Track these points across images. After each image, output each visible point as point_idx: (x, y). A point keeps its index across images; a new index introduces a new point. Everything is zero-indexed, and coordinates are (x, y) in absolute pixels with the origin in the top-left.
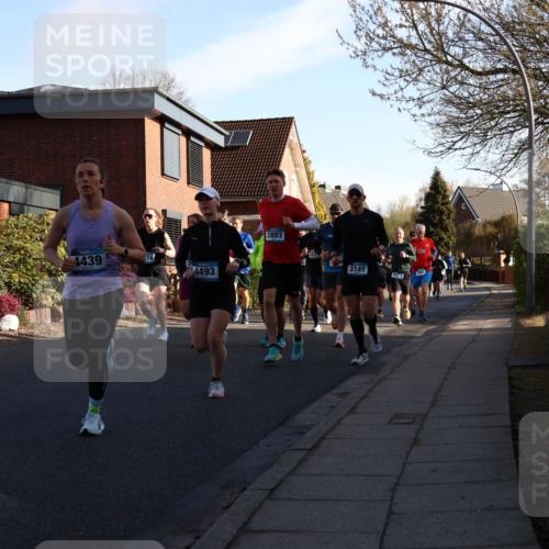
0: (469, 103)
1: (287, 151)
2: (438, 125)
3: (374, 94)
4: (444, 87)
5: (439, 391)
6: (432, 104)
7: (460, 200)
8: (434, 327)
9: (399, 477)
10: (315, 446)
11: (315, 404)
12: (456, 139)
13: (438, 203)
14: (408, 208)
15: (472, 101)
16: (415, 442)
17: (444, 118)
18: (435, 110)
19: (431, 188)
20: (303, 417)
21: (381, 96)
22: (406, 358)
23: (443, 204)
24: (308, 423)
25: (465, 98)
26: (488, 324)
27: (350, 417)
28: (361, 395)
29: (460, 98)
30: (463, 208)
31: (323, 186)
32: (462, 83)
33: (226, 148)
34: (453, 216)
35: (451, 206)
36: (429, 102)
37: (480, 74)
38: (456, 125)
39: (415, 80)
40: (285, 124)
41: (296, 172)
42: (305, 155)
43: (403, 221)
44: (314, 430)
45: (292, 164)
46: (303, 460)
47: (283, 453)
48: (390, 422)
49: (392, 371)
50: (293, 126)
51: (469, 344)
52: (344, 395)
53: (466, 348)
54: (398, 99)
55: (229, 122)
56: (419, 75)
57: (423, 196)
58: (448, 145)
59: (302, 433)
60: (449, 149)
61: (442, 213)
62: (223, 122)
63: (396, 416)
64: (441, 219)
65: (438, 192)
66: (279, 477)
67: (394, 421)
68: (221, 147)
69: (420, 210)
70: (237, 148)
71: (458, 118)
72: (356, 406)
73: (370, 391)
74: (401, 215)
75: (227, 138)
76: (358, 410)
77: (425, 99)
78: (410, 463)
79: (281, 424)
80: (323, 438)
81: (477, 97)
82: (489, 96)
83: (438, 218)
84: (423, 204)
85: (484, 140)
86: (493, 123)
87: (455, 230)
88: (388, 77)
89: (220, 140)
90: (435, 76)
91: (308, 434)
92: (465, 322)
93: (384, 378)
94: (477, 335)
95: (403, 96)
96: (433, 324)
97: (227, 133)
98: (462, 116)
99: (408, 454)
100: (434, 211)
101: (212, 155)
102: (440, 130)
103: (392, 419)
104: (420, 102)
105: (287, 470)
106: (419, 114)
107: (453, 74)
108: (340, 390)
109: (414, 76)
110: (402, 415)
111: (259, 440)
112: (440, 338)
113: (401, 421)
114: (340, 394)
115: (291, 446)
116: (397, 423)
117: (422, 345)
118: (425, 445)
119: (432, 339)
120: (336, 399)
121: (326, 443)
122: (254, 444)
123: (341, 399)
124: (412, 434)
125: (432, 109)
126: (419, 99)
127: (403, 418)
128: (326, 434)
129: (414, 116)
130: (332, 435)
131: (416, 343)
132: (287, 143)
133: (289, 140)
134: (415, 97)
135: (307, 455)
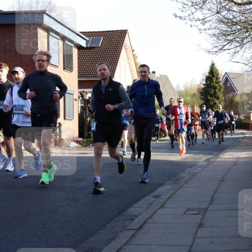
0: (233, 22)
1: (123, 50)
2: (214, 35)
3: (176, 16)
4: (218, 13)
5: (214, 194)
6: (211, 23)
7: (227, 80)
8: (211, 156)
9: (191, 246)
10: (140, 228)
11: (140, 202)
12: (224, 44)
13: (213, 82)
14: (195, 85)
15: (234, 20)
16: (201, 225)
17: (218, 31)
18: (213, 26)
19: (209, 73)
20: (133, 210)
21: (181, 18)
22: (194, 175)
23: (216, 83)
24: (136, 213)
25: (231, 19)
26: (243, 155)
27: (161, 210)
28: (168, 197)
29: (228, 19)
30: (229, 85)
32: (229, 10)
33: (87, 48)
34: (222, 90)
35: (221, 84)
36: (209, 21)
37: (240, 4)
38: (225, 35)
39: (201, 8)
40: (122, 34)
41: (129, 63)
42: (134, 52)
43: (192, 93)
44: (140, 217)
45: (126, 58)
46: (133, 236)
47: (121, 232)
48: (185, 213)
49: (186, 183)
50: (127, 34)
51: (231, 167)
52: (157, 197)
53: (230, 169)
54: (190, 20)
55: (89, 32)
56: (203, 5)
57: (205, 78)
58: (220, 47)
59: (132, 220)
60: (221, 49)
61: (216, 88)
62: (85, 32)
63: (188, 209)
64: (215, 92)
65: (213, 76)
66: (119, 246)
67: (187, 213)
68: (84, 48)
69: (202, 86)
70: (94, 48)
71: (226, 31)
72: (164, 203)
73: (173, 194)
74: (191, 89)
75: (87, 42)
76: (165, 206)
77: (206, 20)
78: (198, 238)
79: (120, 214)
80: (145, 222)
81: (238, 18)
82: (245, 17)
83: (213, 91)
84: (204, 82)
85: (242, 44)
86: (247, 34)
87: (223, 98)
88: (184, 6)
89: (83, 43)
90: (213, 6)
91: (136, 220)
92: (230, 153)
93: (181, 187)
94: (237, 161)
95: (194, 18)
96: (210, 155)
97: (88, 39)
98: (229, 30)
99: (197, 232)
100: (211, 87)
101: (78, 52)
102: (215, 38)
103: (186, 211)
104: (204, 21)
105: (124, 242)
106: (203, 29)
107: (224, 4)
108: (155, 194)
109: (200, 5)
110: (193, 209)
111: (106, 224)
112: (215, 163)
113: (192, 213)
114: (155, 196)
115: (126, 227)
116: (189, 214)
117: (204, 168)
118: (206, 227)
119: (210, 164)
120: (153, 199)
121: (147, 225)
122: (104, 226)
123: (156, 199)
124: (198, 220)
125: (211, 25)
126: (203, 19)
127: (193, 211)
128: (147, 220)
129: (200, 30)
130: (150, 221)
131: (200, 166)
132: (124, 45)
133: (124, 43)
134: (201, 19)
135: (136, 233)
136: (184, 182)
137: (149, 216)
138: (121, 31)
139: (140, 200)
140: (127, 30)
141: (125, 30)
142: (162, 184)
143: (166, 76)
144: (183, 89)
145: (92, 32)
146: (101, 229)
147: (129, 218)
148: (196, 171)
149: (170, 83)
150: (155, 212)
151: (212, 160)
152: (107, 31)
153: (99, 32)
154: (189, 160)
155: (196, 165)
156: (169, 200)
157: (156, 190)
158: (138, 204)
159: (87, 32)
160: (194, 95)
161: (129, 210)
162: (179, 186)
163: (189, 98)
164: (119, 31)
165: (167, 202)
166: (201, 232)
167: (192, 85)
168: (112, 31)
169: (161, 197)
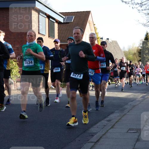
1: (88, 24)
2: (148, 14)
3: (123, 2)
6: (146, 6)
10: (98, 141)
11: (98, 124)
14: (135, 47)
16: (138, 140)
19: (145, 39)
20: (93, 129)
21: (126, 2)
22: (134, 106)
24: (95, 131)
27: (112, 129)
28: (116, 121)
31: (102, 38)
33: (64, 23)
36: (145, 5)
40: (87, 13)
42: (95, 26)
43: (133, 52)
44: (97, 134)
45: (90, 29)
47: (85, 144)
48: (127, 132)
49: (128, 112)
50: (90, 14)
52: (109, 121)
54: (132, 4)
57: (142, 42)
59: (93, 136)
62: (63, 13)
63: (130, 129)
67: (129, 131)
68: (62, 23)
69: (140, 48)
70: (68, 23)
72: (114, 125)
73: (120, 119)
74: (133, 50)
75: (64, 19)
76: (115, 127)
77: (143, 4)
79: (84, 132)
80: (101, 138)
84: (141, 45)
89: (61, 20)
91: (95, 136)
93: (125, 115)
95: (134, 3)
96: (145, 93)
97: (64, 17)
99: (135, 144)
101: (58, 26)
104: (141, 5)
106: (141, 10)
108: (108, 119)
110: (133, 129)
111: (76, 138)
112: (148, 99)
113: (132, 131)
114: (107, 120)
115: (88, 141)
116: (130, 132)
117: (141, 102)
118: (141, 141)
119: (145, 99)
120: (106, 122)
121: (102, 139)
122: (74, 140)
123: (108, 122)
124: (136, 137)
125: (146, 7)
126: (141, 3)
127: (133, 130)
128: (102, 137)
129: (139, 10)
130: (104, 137)
131: (138, 100)
132: (88, 21)
133: (88, 20)
134: (139, 3)
135: (95, 144)
136: (127, 111)
137: (103, 134)
138: (86, 11)
139: (98, 123)
140: (90, 11)
141: (89, 11)
142: (112, 113)
143: (116, 41)
144: (127, 50)
145: (67, 13)
146: (72, 141)
147: (91, 134)
148: (135, 104)
149: (119, 46)
150: (108, 131)
151: (146, 97)
152: (77, 12)
153: (72, 12)
154: (131, 97)
155: (135, 100)
156: (117, 123)
157: (108, 117)
158: (96, 125)
159: (64, 13)
160: (135, 54)
161: (90, 130)
162: (123, 114)
163: (131, 56)
164: (85, 12)
165: (115, 124)
166: (138, 145)
167: (133, 47)
168: (81, 12)
169: (112, 121)
